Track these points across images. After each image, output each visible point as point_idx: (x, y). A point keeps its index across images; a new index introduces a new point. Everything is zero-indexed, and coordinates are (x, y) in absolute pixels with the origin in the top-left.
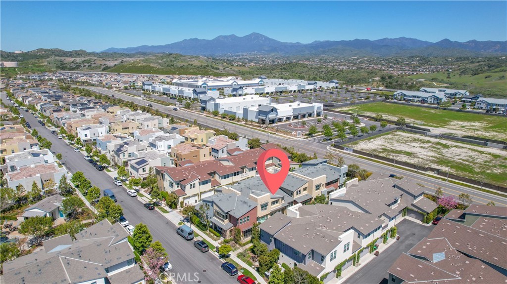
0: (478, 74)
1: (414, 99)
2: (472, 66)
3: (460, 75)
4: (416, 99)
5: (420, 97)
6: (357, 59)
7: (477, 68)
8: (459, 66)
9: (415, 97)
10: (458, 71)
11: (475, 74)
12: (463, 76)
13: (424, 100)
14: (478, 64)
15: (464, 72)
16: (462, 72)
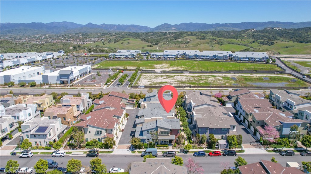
0: (117, 42)
1: (121, 57)
2: (113, 37)
3: (109, 43)
4: (122, 57)
5: (124, 56)
6: (41, 36)
7: (115, 39)
8: (106, 38)
9: (121, 55)
10: (107, 41)
11: (116, 42)
12: (110, 43)
13: (127, 57)
14: (115, 37)
15: (110, 41)
16: (109, 41)
